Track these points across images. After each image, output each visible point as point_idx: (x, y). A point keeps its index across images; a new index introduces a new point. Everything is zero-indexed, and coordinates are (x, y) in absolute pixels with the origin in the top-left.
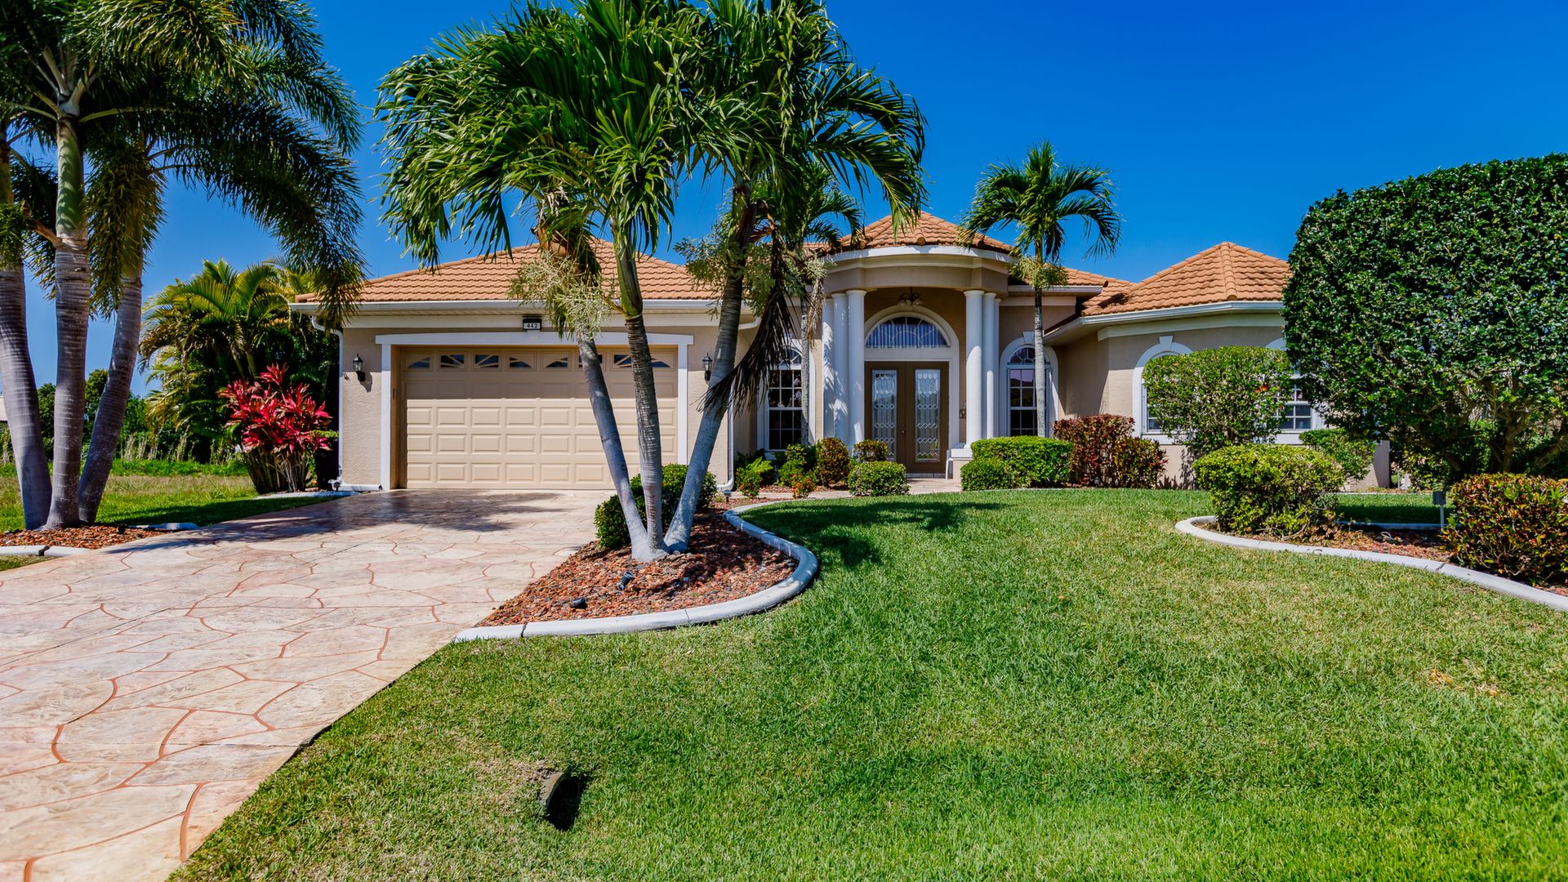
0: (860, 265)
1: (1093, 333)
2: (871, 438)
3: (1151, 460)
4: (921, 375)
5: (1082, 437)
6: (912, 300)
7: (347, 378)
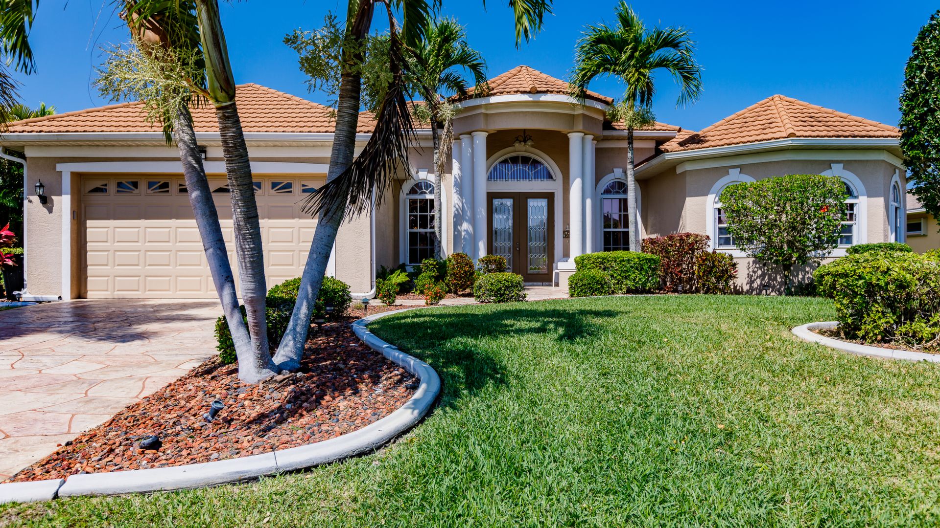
0: (483, 111)
1: (671, 169)
2: (492, 253)
3: (727, 271)
4: (532, 203)
5: (667, 252)
6: (525, 141)
7: (30, 201)
